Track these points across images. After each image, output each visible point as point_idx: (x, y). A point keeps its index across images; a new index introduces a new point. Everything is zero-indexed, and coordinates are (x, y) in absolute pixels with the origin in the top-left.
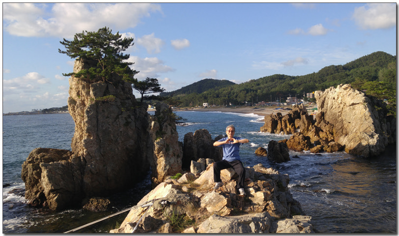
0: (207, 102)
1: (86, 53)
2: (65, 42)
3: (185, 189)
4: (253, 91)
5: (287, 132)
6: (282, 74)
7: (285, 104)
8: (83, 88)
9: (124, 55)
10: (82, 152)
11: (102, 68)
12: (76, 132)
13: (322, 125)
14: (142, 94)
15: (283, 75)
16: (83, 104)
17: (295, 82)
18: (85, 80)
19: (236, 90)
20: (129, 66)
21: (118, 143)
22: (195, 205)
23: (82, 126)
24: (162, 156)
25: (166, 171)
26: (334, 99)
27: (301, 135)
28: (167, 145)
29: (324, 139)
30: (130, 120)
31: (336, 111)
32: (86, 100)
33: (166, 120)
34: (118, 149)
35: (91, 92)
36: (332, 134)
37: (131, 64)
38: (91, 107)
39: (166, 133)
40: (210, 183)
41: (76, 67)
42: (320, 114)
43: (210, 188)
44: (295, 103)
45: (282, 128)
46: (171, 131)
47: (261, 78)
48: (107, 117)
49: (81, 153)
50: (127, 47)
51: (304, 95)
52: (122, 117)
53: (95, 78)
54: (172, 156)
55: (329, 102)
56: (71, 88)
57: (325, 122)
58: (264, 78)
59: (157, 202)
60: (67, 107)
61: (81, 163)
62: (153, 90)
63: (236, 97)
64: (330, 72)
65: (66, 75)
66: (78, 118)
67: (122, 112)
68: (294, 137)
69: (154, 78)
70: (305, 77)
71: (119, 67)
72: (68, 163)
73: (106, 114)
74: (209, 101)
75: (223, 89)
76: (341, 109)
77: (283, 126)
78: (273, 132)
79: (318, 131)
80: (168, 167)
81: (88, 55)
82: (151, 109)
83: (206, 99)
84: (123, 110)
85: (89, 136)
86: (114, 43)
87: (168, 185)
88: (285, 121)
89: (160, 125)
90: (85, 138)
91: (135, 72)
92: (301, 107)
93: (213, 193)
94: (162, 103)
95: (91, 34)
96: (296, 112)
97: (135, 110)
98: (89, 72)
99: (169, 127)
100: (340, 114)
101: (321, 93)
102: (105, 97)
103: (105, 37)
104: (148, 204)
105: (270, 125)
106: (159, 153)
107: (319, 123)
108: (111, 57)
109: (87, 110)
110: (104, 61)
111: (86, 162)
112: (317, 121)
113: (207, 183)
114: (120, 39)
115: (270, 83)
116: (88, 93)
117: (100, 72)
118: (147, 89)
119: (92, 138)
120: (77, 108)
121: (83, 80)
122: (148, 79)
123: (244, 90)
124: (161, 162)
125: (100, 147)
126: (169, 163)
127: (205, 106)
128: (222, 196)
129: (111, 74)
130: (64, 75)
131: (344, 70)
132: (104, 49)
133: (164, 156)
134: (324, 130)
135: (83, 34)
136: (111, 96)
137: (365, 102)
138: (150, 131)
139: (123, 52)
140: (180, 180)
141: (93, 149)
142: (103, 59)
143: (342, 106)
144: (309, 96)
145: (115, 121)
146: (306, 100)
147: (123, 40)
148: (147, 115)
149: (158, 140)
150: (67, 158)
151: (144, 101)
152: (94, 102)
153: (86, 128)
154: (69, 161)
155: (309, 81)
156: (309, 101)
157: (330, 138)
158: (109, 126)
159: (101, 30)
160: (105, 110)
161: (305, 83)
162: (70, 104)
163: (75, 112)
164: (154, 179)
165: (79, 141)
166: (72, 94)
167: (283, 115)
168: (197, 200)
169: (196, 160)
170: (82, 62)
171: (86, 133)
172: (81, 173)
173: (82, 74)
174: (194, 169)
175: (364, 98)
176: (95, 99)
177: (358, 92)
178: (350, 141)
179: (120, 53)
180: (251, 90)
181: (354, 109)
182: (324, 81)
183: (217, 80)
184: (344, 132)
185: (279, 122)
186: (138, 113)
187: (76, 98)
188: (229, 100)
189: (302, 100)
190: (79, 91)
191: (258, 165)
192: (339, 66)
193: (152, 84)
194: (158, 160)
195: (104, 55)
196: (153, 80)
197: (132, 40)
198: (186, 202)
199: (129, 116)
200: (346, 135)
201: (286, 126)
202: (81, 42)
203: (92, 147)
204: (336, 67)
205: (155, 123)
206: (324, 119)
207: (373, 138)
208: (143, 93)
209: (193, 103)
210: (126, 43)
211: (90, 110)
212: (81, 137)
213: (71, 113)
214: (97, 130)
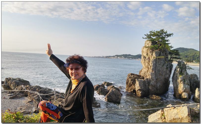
8: (150, 52)
9: (167, 40)
10: (149, 77)
18: (151, 49)
21: (163, 76)
24: (182, 84)
25: (183, 90)
28: (184, 79)
30: (168, 67)
32: (151, 57)
33: (183, 68)
34: (162, 78)
38: (154, 60)
39: (184, 74)
46: (186, 73)
48: (160, 65)
50: (169, 37)
52: (165, 65)
54: (186, 84)
61: (149, 82)
72: (144, 80)
73: (159, 63)
75: (190, 53)
80: (184, 89)
85: (152, 71)
89: (181, 70)
90: (150, 72)
102: (159, 57)
106: (180, 82)
111: (150, 81)
119: (153, 72)
120: (147, 60)
124: (181, 86)
126: (185, 87)
139: (167, 38)
141: (153, 76)
145: (163, 66)
149: (181, 77)
158: (160, 68)
159: (161, 30)
166: (144, 54)
172: (148, 85)
176: (156, 57)
183: (186, 48)
187: (146, 56)
190: (148, 53)
194: (179, 85)
196: (177, 51)
199: (168, 65)
205: (179, 69)
214: (156, 69)
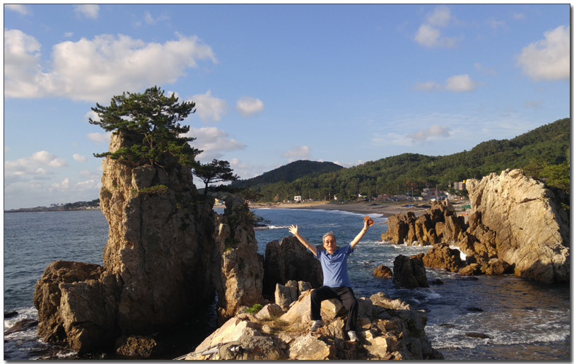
0: (300, 195)
1: (127, 123)
2: (98, 109)
3: (266, 329)
4: (371, 178)
5: (424, 242)
6: (414, 153)
7: (420, 199)
8: (122, 174)
10: (118, 267)
11: (149, 146)
12: (111, 239)
13: (478, 232)
14: (207, 184)
15: (417, 155)
16: (121, 197)
17: (435, 165)
18: (124, 163)
19: (343, 178)
20: (189, 143)
21: (171, 256)
22: (280, 354)
23: (120, 229)
24: (233, 276)
25: (239, 298)
26: (496, 191)
27: (446, 247)
28: (240, 258)
29: (482, 254)
31: (500, 210)
32: (126, 191)
33: (241, 221)
34: (170, 264)
35: (133, 181)
36: (494, 246)
37: (191, 139)
38: (133, 201)
39: (240, 242)
40: (303, 321)
41: (113, 144)
42: (475, 216)
43: (304, 329)
44: (435, 198)
45: (415, 236)
46: (248, 238)
47: (383, 159)
48: (156, 217)
49: (116, 269)
50: (185, 115)
51: (450, 186)
52: (177, 217)
53: (140, 159)
54: (248, 277)
55: (489, 197)
56: (105, 174)
57: (483, 227)
58: (387, 158)
59: (225, 347)
60: (98, 201)
61: (116, 284)
62: (222, 177)
63: (344, 187)
64: (489, 150)
65: (98, 156)
66: (114, 218)
67: (177, 210)
68: (434, 250)
69: (224, 160)
70: (451, 157)
71: (173, 145)
72: (98, 284)
73: (154, 212)
74: (303, 192)
75: (324, 175)
76: (508, 207)
77: (417, 233)
78: (401, 242)
79: (472, 241)
80: (241, 293)
81: (130, 127)
82: (219, 206)
83: (298, 190)
84: (178, 206)
85: (128, 245)
86: (168, 110)
87: (241, 322)
88: (420, 226)
89: (232, 230)
90: (123, 247)
91: (197, 152)
92: (445, 203)
93: (309, 336)
94: (234, 196)
95: (134, 97)
96: (437, 212)
97: (195, 207)
98: (131, 151)
99: (244, 232)
100: (506, 214)
101: (476, 183)
102: (152, 188)
103: (155, 101)
104: (211, 351)
105: (396, 230)
106: (228, 271)
107: (474, 229)
108: (163, 129)
109: (127, 207)
110: (153, 136)
111: (123, 283)
112: (471, 225)
113: (300, 321)
114: (176, 103)
115: (397, 167)
116: (129, 182)
117: (147, 151)
118: (214, 175)
119: (132, 248)
120: (113, 203)
121: (122, 162)
122: (216, 162)
123: (356, 177)
124: (232, 285)
125: (144, 261)
126: (244, 286)
127: (297, 200)
128: (322, 343)
129: (163, 155)
130: (95, 156)
131: (512, 148)
132: (154, 118)
133: (237, 275)
134: (481, 240)
135: (123, 97)
136: (162, 186)
137: (545, 196)
138: (218, 238)
139: (180, 122)
140: (259, 315)
141: (134, 264)
142: (151, 132)
143: (509, 203)
144: (458, 187)
145: (167, 222)
146: (453, 192)
147: (180, 105)
148: (212, 214)
149: (228, 252)
150: (96, 277)
151: (209, 193)
152: (137, 195)
153: (124, 233)
154: (100, 281)
155: (458, 165)
156: (457, 194)
157: (491, 252)
158: (158, 230)
159: (149, 90)
160: (153, 207)
161: (451, 166)
162: (103, 198)
163: (109, 209)
164: (221, 310)
165: (113, 251)
166: (106, 182)
167: (417, 216)
168: (284, 347)
169: (283, 283)
170: (121, 137)
171: (125, 240)
172: (116, 300)
173: (120, 154)
174: (280, 296)
175: (543, 190)
176: (138, 191)
177: (534, 182)
178: (522, 257)
179: (176, 124)
180: (367, 177)
181: (527, 207)
182: (481, 165)
183: (316, 162)
184: (513, 243)
185: (411, 226)
186: (199, 210)
187: (111, 189)
188: (334, 192)
189: (447, 194)
190: (116, 179)
191: (379, 294)
192: (504, 141)
193: (220, 169)
194: (228, 281)
195: (153, 126)
196: (222, 163)
197: (193, 105)
198: (267, 349)
199: (187, 216)
200: (516, 248)
201: (422, 234)
202: (121, 107)
203: (132, 261)
204: (499, 142)
205: (224, 226)
206: (481, 222)
207: (560, 253)
208: (208, 182)
209: (280, 195)
210: (185, 109)
211: (132, 207)
212: (117, 245)
213: (104, 210)
214: (141, 237)
